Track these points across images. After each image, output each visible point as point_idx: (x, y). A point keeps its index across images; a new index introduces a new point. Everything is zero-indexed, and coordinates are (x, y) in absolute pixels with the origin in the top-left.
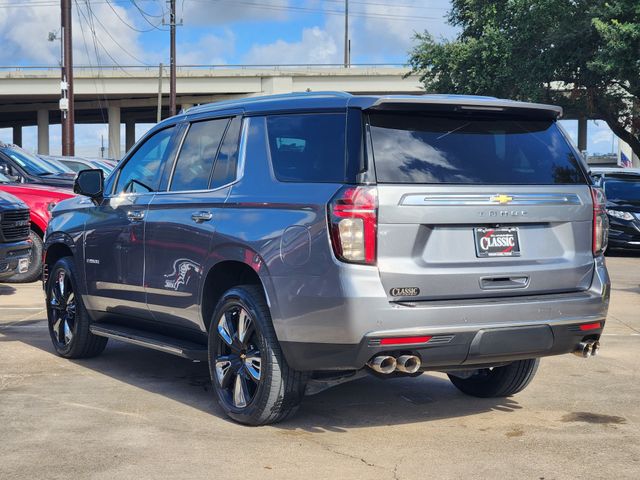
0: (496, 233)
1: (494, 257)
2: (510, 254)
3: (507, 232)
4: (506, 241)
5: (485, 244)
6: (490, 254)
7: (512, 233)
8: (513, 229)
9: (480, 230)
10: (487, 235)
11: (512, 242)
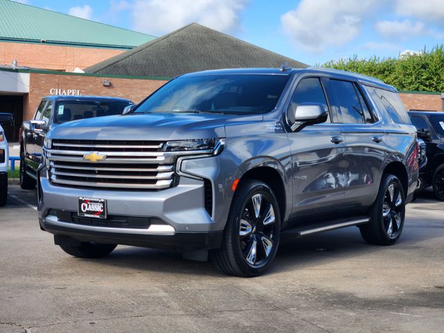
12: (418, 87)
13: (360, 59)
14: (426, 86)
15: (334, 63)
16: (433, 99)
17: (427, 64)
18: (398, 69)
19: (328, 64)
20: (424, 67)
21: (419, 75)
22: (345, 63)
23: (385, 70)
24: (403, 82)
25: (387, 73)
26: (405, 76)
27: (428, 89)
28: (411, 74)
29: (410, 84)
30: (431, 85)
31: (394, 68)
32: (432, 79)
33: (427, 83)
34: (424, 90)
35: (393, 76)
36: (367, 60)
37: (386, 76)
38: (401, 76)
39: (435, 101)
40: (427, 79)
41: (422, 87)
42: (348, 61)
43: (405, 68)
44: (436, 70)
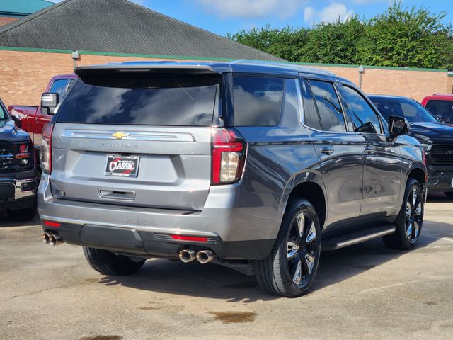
0: (121, 160)
1: (116, 176)
2: (128, 175)
3: (130, 160)
4: (128, 165)
5: (113, 166)
6: (113, 174)
7: (133, 160)
8: (135, 158)
9: (111, 156)
10: (116, 160)
11: (133, 166)
12: (333, 58)
13: (272, 28)
14: (341, 57)
15: (246, 33)
16: (350, 72)
17: (342, 35)
18: (313, 39)
19: (239, 34)
20: (339, 37)
21: (334, 45)
22: (258, 33)
23: (298, 40)
24: (318, 54)
25: (300, 43)
26: (319, 47)
27: (343, 60)
28: (325, 45)
29: (325, 55)
30: (346, 57)
31: (308, 38)
32: (347, 50)
33: (342, 55)
34: (339, 62)
35: (307, 47)
36: (281, 30)
37: (301, 47)
38: (316, 47)
39: (352, 74)
40: (342, 50)
41: (337, 58)
42: (261, 31)
43: (320, 38)
44: (351, 41)
